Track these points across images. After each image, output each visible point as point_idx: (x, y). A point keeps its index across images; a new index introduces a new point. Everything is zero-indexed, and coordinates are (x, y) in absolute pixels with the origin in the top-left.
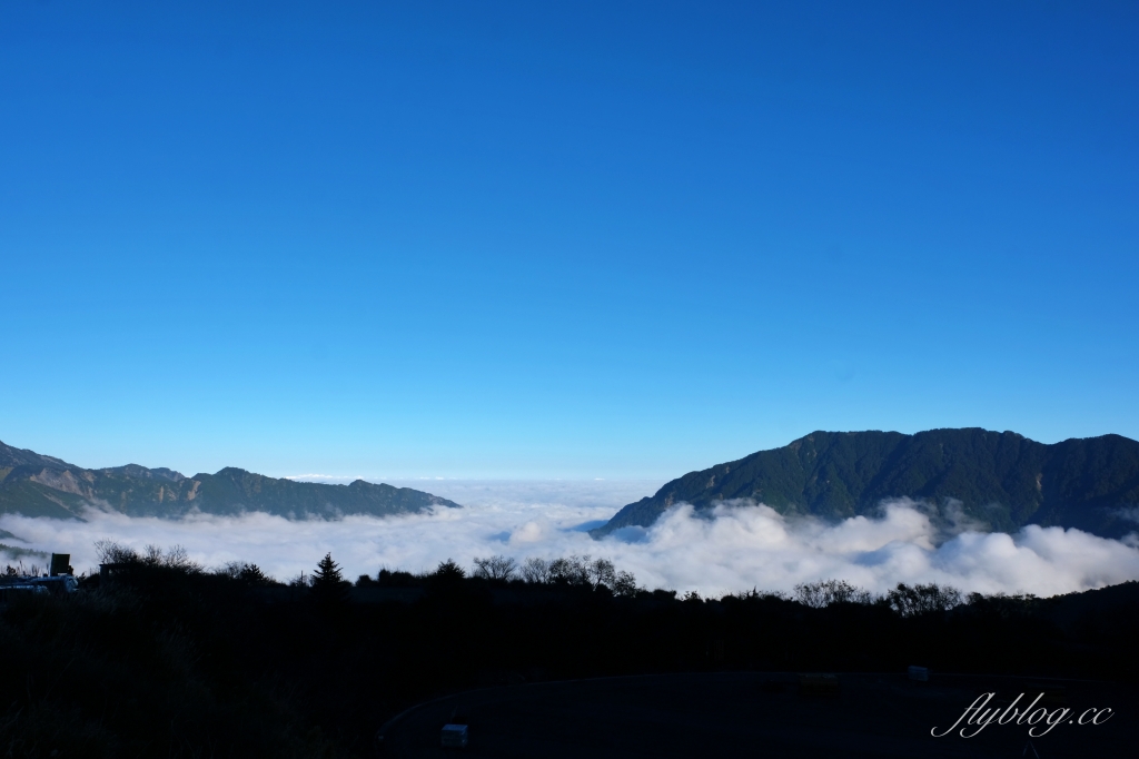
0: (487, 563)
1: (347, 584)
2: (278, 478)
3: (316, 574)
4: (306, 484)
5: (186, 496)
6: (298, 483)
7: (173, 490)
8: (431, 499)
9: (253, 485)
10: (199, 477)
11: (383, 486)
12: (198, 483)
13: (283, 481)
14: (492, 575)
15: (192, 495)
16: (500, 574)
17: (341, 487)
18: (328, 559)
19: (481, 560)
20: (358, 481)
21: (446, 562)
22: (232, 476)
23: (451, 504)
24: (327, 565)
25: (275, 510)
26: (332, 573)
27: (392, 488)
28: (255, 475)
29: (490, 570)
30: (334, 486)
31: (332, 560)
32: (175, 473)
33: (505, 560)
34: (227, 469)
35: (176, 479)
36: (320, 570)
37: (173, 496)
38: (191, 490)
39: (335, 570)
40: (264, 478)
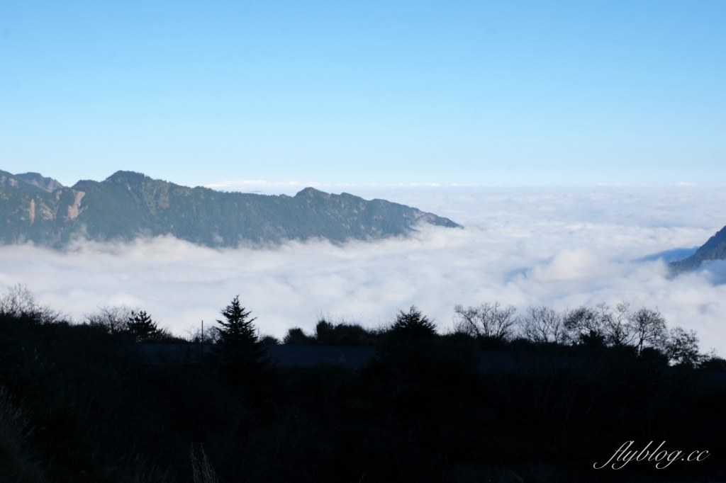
0: (475, 313)
1: (269, 341)
2: (192, 186)
3: (219, 326)
4: (232, 194)
5: (66, 213)
6: (221, 193)
7: (47, 204)
8: (417, 215)
9: (157, 197)
10: (82, 185)
11: (345, 196)
12: (81, 195)
13: (199, 190)
14: (482, 331)
15: (74, 212)
16: (495, 330)
17: (283, 198)
18: (236, 304)
19: (466, 308)
20: (307, 190)
21: (407, 312)
22: (126, 183)
23: (450, 224)
24: (235, 313)
25: (190, 233)
26: (241, 324)
27: (358, 200)
28: (160, 181)
29: (480, 324)
30: (274, 197)
31: (241, 306)
32: (48, 181)
33: (502, 308)
34: (120, 174)
35: (50, 189)
36: (225, 320)
37: (49, 214)
38: (72, 204)
39: (246, 320)
40: (173, 186)
